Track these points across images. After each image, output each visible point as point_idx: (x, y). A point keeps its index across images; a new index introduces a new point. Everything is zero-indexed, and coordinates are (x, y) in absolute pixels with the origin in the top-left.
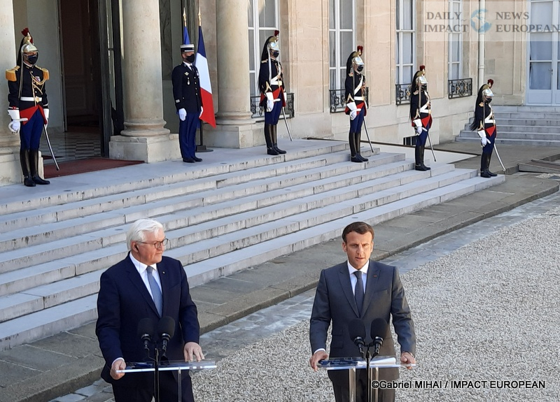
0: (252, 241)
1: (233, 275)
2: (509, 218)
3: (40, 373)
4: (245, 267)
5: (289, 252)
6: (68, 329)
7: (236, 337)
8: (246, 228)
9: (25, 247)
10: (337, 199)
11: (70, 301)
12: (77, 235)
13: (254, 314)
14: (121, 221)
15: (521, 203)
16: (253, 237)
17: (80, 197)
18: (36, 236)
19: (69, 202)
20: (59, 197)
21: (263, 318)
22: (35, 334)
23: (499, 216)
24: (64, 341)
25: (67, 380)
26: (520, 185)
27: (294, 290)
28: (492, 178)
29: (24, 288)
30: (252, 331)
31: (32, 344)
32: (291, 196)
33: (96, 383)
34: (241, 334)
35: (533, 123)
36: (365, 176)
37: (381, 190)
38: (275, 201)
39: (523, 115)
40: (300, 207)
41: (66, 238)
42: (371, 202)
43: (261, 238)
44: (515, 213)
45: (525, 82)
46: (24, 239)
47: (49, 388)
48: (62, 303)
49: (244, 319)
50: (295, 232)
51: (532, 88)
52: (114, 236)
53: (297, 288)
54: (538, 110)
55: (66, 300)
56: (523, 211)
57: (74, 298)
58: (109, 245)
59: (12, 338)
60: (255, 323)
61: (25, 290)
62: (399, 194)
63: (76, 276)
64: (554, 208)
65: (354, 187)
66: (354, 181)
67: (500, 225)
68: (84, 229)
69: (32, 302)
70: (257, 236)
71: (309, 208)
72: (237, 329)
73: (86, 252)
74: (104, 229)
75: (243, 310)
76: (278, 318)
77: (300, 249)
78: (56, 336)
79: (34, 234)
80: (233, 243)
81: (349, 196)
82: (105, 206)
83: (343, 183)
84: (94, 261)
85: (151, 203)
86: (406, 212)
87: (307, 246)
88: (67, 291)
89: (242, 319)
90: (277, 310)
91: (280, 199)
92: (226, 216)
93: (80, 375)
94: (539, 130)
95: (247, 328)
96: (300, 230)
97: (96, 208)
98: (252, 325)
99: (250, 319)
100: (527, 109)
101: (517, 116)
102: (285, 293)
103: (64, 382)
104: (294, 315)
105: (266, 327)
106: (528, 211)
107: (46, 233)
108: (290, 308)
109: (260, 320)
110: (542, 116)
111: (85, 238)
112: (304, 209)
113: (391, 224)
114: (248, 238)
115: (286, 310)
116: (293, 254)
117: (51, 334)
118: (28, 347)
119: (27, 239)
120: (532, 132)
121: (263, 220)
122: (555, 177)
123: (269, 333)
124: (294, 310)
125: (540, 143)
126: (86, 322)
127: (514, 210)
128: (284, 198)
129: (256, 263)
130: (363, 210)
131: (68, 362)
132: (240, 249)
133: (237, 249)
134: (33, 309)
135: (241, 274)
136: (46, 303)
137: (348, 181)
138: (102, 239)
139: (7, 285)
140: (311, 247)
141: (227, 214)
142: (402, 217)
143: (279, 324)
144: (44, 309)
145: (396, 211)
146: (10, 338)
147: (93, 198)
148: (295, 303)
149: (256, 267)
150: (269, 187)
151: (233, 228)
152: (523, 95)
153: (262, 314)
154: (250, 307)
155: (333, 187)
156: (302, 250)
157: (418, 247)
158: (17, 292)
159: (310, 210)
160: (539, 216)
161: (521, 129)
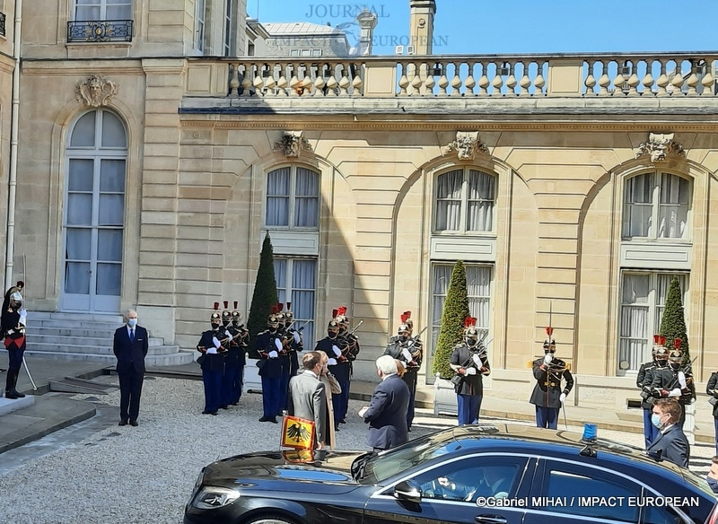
2: (39, 448)
15: (52, 430)
23: (26, 446)
26: (52, 407)
28: (19, 399)
35: (68, 334)
39: (56, 323)
44: (45, 442)
45: (60, 285)
51: (67, 291)
54: (74, 317)
56: (54, 439)
64: (90, 436)
67: (27, 458)
94: (75, 342)
100: (61, 316)
101: (49, 324)
106: (60, 440)
110: (78, 325)
120: (66, 344)
122: (91, 398)
125: (75, 357)
127: (43, 439)
152: (57, 300)
160: (73, 446)
161: (54, 340)
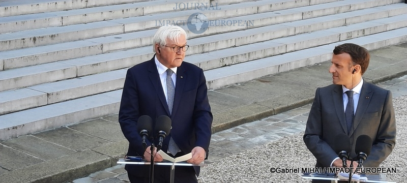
0: (241, 59)
1: (221, 89)
3: (43, 161)
4: (233, 83)
5: (275, 73)
6: (68, 125)
7: (222, 146)
8: (235, 46)
9: (32, 47)
10: (325, 26)
11: (72, 99)
12: (80, 39)
13: (239, 127)
14: (120, 30)
16: (242, 55)
17: (83, 4)
18: (42, 37)
19: (73, 9)
20: (65, 3)
21: (247, 132)
22: (39, 127)
24: (64, 135)
25: (66, 170)
27: (278, 108)
29: (30, 84)
30: (237, 142)
31: (36, 135)
32: (280, 19)
33: (92, 175)
34: (227, 144)
36: (355, 5)
37: (368, 21)
38: (264, 23)
40: (288, 30)
41: (70, 41)
42: (358, 31)
43: (249, 57)
46: (32, 39)
47: (50, 176)
48: (64, 101)
49: (230, 131)
50: (282, 54)
52: (113, 43)
53: (281, 107)
55: (68, 99)
57: (75, 97)
58: (109, 52)
59: (18, 128)
60: (240, 135)
61: (30, 86)
62: (386, 25)
63: (77, 77)
65: (342, 16)
66: (343, 9)
68: (86, 35)
69: (37, 98)
70: (245, 54)
71: (297, 32)
72: (223, 139)
73: (87, 56)
74: (105, 36)
75: (229, 122)
76: (261, 132)
77: (286, 70)
78: (58, 129)
79: (41, 36)
80: (223, 59)
81: (336, 24)
82: (106, 15)
83: (332, 11)
84: (94, 65)
85: (149, 16)
86: (392, 43)
87: (293, 67)
88: (69, 91)
89: (227, 130)
90: (261, 125)
91: (269, 21)
92: (217, 34)
93: (78, 167)
95: (231, 139)
96: (286, 53)
97: (98, 16)
98: (236, 137)
99: (235, 131)
102: (269, 110)
103: (63, 171)
104: (276, 131)
105: (250, 140)
107: (52, 36)
108: (273, 124)
109: (244, 133)
111: (87, 43)
112: (292, 33)
113: (376, 54)
114: (237, 56)
115: (269, 126)
116: (279, 74)
117: (53, 127)
118: (32, 138)
119: (35, 39)
121: (252, 40)
123: (252, 145)
124: (276, 126)
126: (85, 120)
128: (273, 21)
129: (243, 80)
130: (350, 38)
131: (67, 154)
132: (229, 65)
133: (225, 66)
134: (38, 103)
135: (229, 89)
136: (50, 99)
137: (337, 9)
138: (102, 45)
139: (16, 80)
140: (296, 70)
141: (218, 32)
142: (388, 48)
143: (262, 138)
144: (48, 104)
145: (382, 42)
146: (16, 128)
147: (95, 6)
148: (278, 120)
149: (243, 84)
150: (260, 9)
151: (223, 45)
153: (246, 127)
154: (236, 120)
155: (321, 13)
156: (287, 72)
157: (401, 78)
158: (24, 87)
159: (298, 34)
